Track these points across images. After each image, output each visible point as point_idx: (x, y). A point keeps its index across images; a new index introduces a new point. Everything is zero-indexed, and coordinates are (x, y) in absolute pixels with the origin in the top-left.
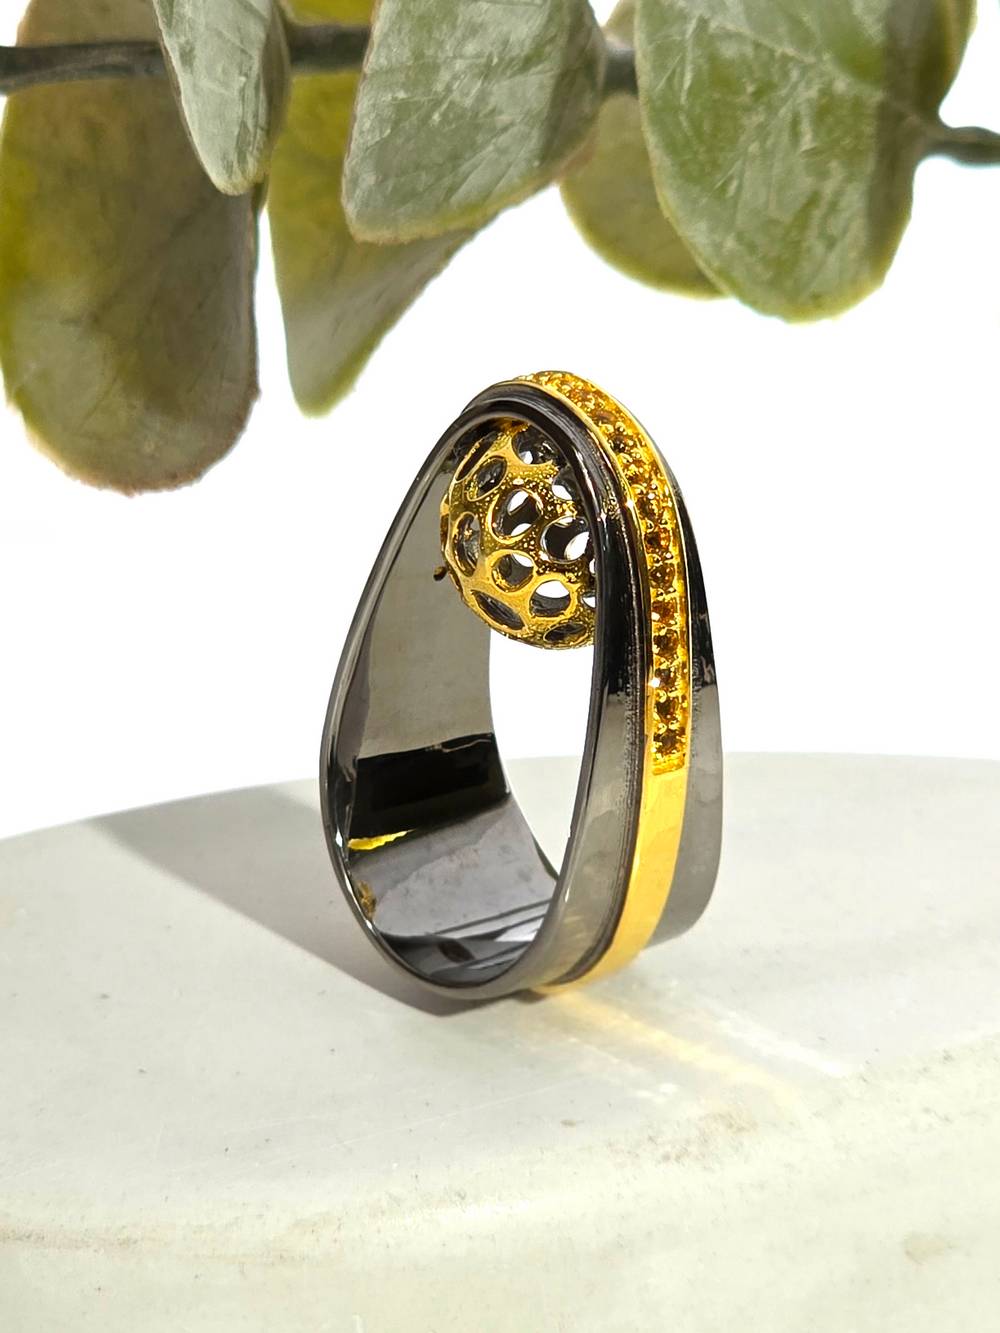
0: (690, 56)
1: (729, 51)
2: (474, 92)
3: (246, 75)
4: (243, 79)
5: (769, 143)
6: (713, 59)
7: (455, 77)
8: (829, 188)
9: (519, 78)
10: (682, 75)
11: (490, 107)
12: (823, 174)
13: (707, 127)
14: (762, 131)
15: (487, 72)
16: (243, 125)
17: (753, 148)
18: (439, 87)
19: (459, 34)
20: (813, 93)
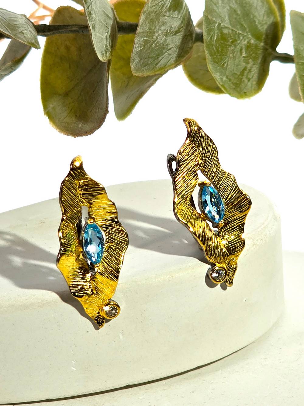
0: (216, 32)
1: (226, 31)
2: (163, 39)
3: (107, 33)
4: (107, 34)
5: (235, 54)
6: (222, 33)
7: (159, 35)
8: (249, 66)
9: (174, 36)
10: (214, 36)
11: (167, 43)
12: (248, 63)
13: (220, 49)
14: (233, 51)
15: (166, 35)
16: (106, 45)
17: (231, 55)
18: (155, 37)
19: (160, 24)
20: (246, 42)
